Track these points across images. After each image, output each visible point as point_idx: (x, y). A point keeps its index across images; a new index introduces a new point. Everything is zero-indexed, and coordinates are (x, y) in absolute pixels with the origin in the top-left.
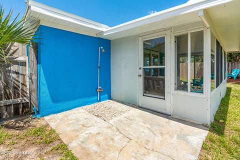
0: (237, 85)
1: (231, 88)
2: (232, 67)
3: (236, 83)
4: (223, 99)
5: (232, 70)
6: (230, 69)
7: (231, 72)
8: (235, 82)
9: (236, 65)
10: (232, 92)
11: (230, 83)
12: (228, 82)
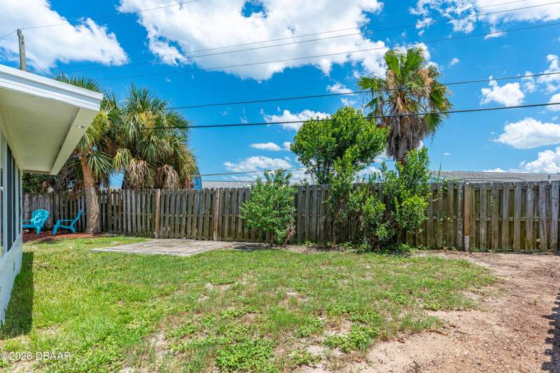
0: (45, 245)
1: (32, 253)
2: (30, 205)
3: (42, 242)
4: (17, 277)
5: (30, 213)
6: (27, 210)
7: (30, 218)
8: (39, 240)
9: (41, 201)
10: (35, 261)
11: (29, 243)
12: (25, 240)
